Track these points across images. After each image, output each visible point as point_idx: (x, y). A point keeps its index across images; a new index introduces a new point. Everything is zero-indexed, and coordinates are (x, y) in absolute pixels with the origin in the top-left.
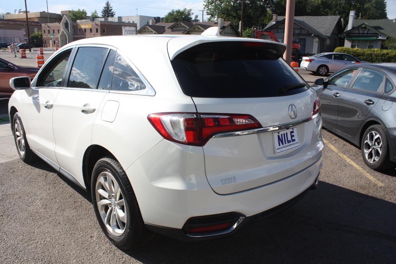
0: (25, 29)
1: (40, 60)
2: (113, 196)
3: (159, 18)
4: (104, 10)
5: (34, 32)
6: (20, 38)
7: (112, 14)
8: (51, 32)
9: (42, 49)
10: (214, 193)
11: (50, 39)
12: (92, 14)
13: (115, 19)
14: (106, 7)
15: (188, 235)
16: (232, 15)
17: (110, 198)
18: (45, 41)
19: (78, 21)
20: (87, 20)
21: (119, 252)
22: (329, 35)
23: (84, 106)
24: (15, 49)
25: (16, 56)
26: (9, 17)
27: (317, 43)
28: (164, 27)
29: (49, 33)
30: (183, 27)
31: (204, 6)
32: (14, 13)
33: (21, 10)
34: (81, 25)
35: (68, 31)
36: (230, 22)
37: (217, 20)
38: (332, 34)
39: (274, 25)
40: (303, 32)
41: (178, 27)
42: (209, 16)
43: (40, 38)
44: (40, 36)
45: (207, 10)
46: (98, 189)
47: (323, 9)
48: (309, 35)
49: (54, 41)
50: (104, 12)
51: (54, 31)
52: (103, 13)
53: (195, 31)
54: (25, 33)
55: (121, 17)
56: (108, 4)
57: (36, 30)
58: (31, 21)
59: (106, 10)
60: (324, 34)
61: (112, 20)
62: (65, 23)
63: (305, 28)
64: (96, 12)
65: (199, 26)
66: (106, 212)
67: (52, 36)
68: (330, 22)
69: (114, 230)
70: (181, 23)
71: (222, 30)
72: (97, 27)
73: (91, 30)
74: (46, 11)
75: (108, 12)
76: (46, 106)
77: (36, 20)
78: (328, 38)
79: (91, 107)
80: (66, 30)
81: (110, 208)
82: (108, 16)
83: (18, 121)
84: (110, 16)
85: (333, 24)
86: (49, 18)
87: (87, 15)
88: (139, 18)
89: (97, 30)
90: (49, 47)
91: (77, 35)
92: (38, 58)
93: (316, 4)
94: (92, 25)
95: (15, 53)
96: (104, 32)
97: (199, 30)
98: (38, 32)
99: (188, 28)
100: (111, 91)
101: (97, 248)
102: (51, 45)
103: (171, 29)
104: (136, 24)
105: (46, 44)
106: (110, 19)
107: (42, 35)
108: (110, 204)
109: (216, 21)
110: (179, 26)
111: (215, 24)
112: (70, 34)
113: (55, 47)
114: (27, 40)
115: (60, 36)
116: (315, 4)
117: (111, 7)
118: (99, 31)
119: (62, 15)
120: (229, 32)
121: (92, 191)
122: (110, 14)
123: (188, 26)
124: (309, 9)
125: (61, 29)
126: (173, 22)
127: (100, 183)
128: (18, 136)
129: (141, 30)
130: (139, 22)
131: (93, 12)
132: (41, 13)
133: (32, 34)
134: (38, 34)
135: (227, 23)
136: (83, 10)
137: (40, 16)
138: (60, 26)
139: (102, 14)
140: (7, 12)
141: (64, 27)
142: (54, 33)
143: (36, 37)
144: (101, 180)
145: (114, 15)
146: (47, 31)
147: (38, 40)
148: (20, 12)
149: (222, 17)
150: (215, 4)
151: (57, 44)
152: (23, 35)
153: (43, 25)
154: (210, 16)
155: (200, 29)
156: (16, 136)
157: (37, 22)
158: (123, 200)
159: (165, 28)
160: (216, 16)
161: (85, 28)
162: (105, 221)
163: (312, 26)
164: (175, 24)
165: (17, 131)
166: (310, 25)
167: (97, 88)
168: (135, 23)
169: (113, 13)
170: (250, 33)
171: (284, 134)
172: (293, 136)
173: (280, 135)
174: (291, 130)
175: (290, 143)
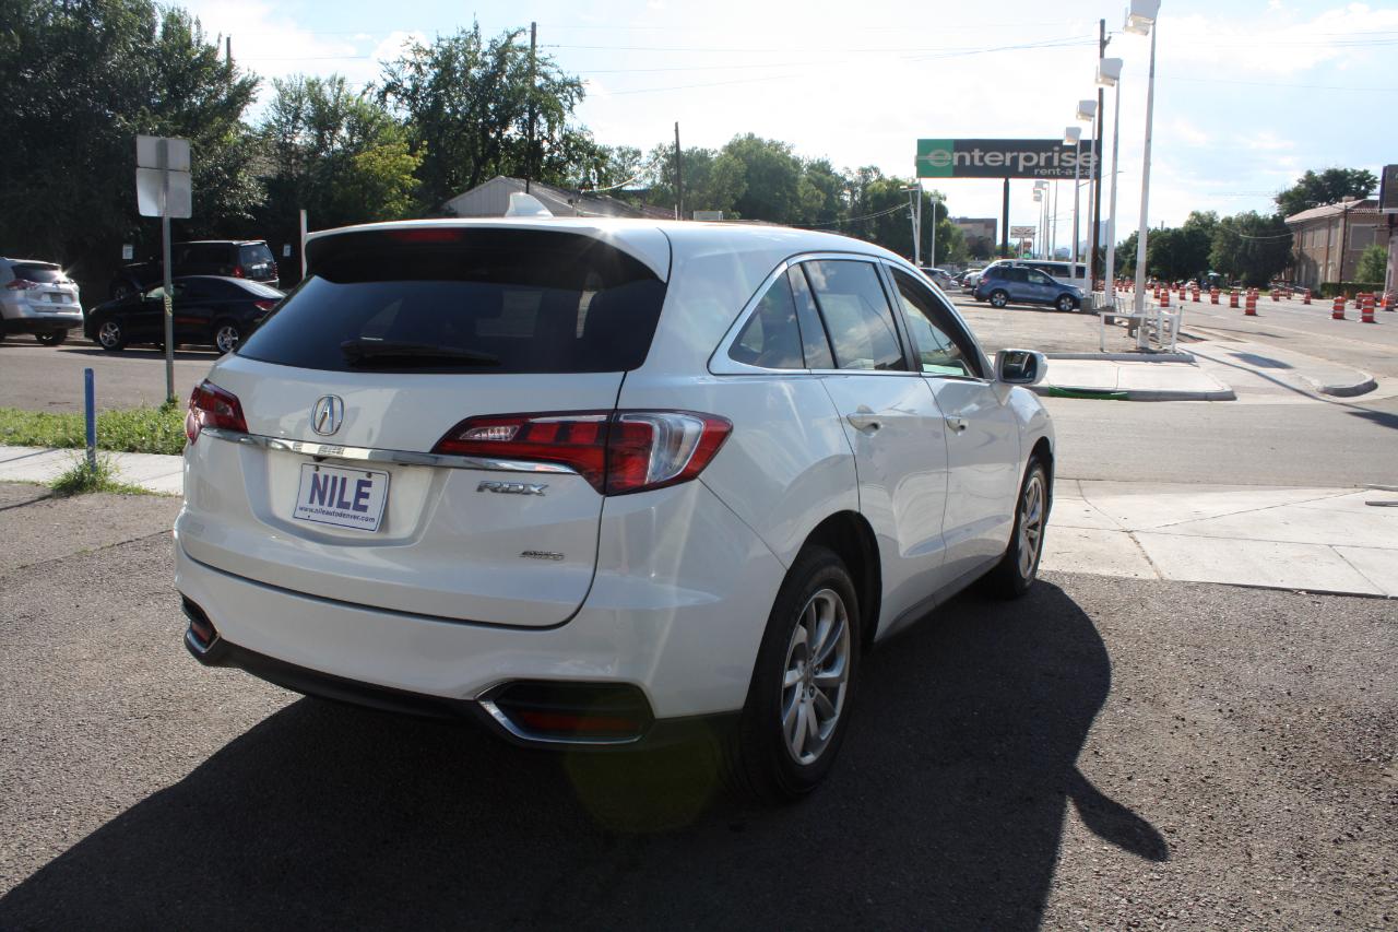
171: (335, 479)
172: (366, 496)
173: (321, 475)
174: (363, 477)
175: (345, 511)
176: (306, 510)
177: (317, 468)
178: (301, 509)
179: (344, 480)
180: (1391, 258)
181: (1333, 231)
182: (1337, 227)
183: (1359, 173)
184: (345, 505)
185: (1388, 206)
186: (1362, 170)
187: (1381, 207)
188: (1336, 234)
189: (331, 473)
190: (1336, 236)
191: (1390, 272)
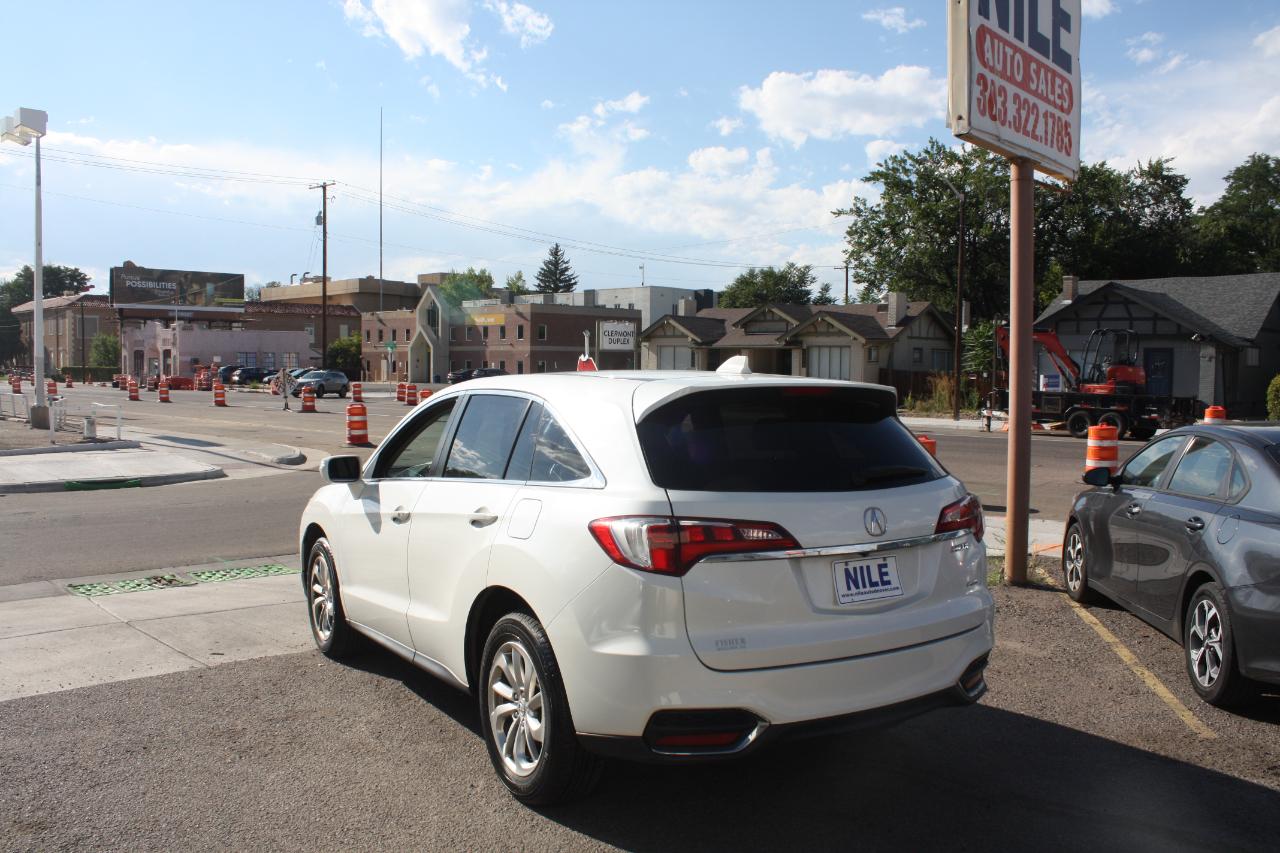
0: (313, 329)
1: (356, 418)
2: (522, 691)
3: (709, 293)
4: (545, 270)
5: (337, 336)
6: (298, 353)
7: (566, 281)
8: (388, 336)
9: (360, 386)
10: (703, 667)
11: (379, 357)
12: (509, 284)
13: (575, 298)
14: (550, 262)
15: (654, 750)
16: (935, 282)
17: (515, 698)
18: (368, 363)
19: (466, 304)
20: (493, 301)
21: (525, 812)
22: (1253, 335)
23: (477, 511)
24: (288, 386)
25: (287, 407)
26: (275, 296)
27: (1210, 360)
28: (722, 321)
29: (381, 338)
30: (781, 320)
31: (847, 256)
32: (288, 283)
33: (307, 276)
34: (472, 316)
35: (436, 332)
36: (926, 304)
37: (886, 298)
38: (1263, 329)
39: (1068, 307)
40: (1162, 328)
41: (765, 321)
42: (862, 286)
43: (354, 355)
44: (353, 349)
45: (856, 267)
46: (494, 682)
47: (1234, 253)
48: (1183, 336)
49: (394, 363)
50: (544, 275)
51: (394, 332)
52: (541, 280)
53: (816, 332)
54: (312, 339)
55: (594, 291)
56: (555, 252)
57: (344, 329)
58: (333, 306)
59: (550, 270)
60: (1235, 331)
61: (568, 299)
62: (429, 311)
63: (1169, 316)
64: (519, 278)
65: (829, 319)
66: (506, 730)
67: (389, 349)
68: (1255, 294)
69: (519, 767)
70: (775, 310)
71: (901, 328)
72: (522, 322)
73: (503, 329)
74: (377, 277)
75: (555, 276)
76: (396, 516)
77: (347, 302)
78: (1248, 344)
79: (490, 514)
80: (429, 328)
81: (515, 720)
82: (556, 290)
83: (322, 559)
84: (561, 287)
85: (1266, 298)
86: (384, 295)
87: (494, 286)
88: (648, 292)
89: (521, 328)
90: (379, 379)
91: (460, 345)
92: (352, 413)
93: (1211, 237)
94: (506, 314)
95: (286, 397)
96: (542, 335)
97: (828, 328)
98: (349, 335)
99: (795, 323)
100: (529, 482)
101: (482, 803)
102: (384, 376)
103: (742, 327)
104: (639, 312)
105: (368, 370)
106: (561, 298)
107: (359, 346)
108: (516, 711)
109: (883, 302)
110: (769, 317)
111: (878, 310)
112: (440, 342)
113: (395, 380)
114: (317, 359)
115: (412, 348)
116: (1207, 239)
117: (567, 263)
118: (527, 333)
119: (419, 285)
120: (924, 334)
121: (481, 688)
122: (561, 282)
123: (796, 319)
124: (1185, 255)
125: (415, 328)
126: (751, 307)
127: (498, 667)
128: (317, 595)
129: (653, 332)
130: (648, 305)
131: (513, 275)
132: (361, 280)
133: (333, 342)
134: (349, 342)
135: (917, 308)
136: (483, 272)
137: (357, 291)
138: (415, 319)
139: (537, 282)
140: (271, 281)
141: (425, 323)
142: (394, 339)
143: (343, 352)
144: (501, 661)
145: (575, 287)
146: (375, 336)
147: (349, 360)
148: (305, 279)
149: (902, 289)
150: (880, 248)
151: (401, 370)
152: (308, 345)
153: (366, 316)
154: (866, 284)
155: (833, 326)
156: (313, 595)
157: (349, 308)
158: (540, 693)
159: (726, 324)
160: (885, 286)
161: (486, 324)
162: (503, 751)
163: (1192, 307)
164: (755, 311)
165: (316, 581)
166: (1186, 305)
167: (504, 477)
168: (636, 308)
169: (570, 280)
170: (990, 337)
171: (861, 568)
172: (886, 574)
173: (851, 568)
174: (881, 562)
175: (877, 588)
176: (848, 595)
177: (846, 564)
178: (843, 596)
179: (868, 567)
180: (125, 346)
181: (61, 321)
182: (64, 317)
183: (71, 270)
184: (873, 584)
185: (117, 302)
186: (73, 268)
187: (112, 302)
188: (64, 323)
189: (858, 565)
190: (64, 327)
191: (125, 357)
